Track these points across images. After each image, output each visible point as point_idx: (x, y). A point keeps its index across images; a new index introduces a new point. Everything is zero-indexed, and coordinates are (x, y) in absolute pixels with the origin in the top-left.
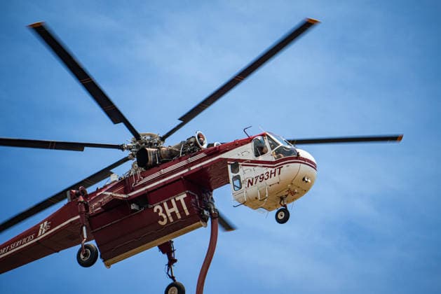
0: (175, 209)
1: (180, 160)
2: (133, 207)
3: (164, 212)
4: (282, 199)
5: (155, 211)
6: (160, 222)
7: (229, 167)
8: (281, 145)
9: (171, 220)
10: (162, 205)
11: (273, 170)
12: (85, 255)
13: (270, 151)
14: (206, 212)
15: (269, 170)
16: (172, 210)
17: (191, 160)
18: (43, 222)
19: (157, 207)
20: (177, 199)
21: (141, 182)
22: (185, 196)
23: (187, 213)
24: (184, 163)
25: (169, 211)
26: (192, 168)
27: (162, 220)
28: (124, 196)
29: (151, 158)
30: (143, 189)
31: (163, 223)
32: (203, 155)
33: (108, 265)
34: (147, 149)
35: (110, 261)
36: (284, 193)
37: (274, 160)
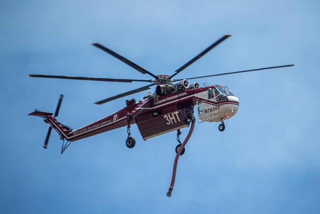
0: (174, 118)
1: (175, 94)
2: (155, 114)
3: (169, 118)
4: (222, 119)
5: (165, 117)
6: (167, 123)
7: (197, 101)
8: (221, 94)
9: (172, 123)
10: (168, 115)
11: (216, 107)
12: (130, 143)
13: (215, 97)
14: (188, 120)
15: (214, 106)
16: (172, 118)
17: (180, 95)
18: (115, 114)
19: (165, 116)
20: (175, 113)
21: (158, 103)
22: (178, 112)
23: (179, 121)
24: (176, 96)
25: (171, 119)
26: (181, 99)
27: (168, 122)
28: (151, 109)
29: (162, 91)
30: (159, 106)
31: (169, 124)
32: (185, 93)
33: (145, 140)
34: (161, 86)
35: (145, 138)
36: (222, 117)
37: (216, 102)
